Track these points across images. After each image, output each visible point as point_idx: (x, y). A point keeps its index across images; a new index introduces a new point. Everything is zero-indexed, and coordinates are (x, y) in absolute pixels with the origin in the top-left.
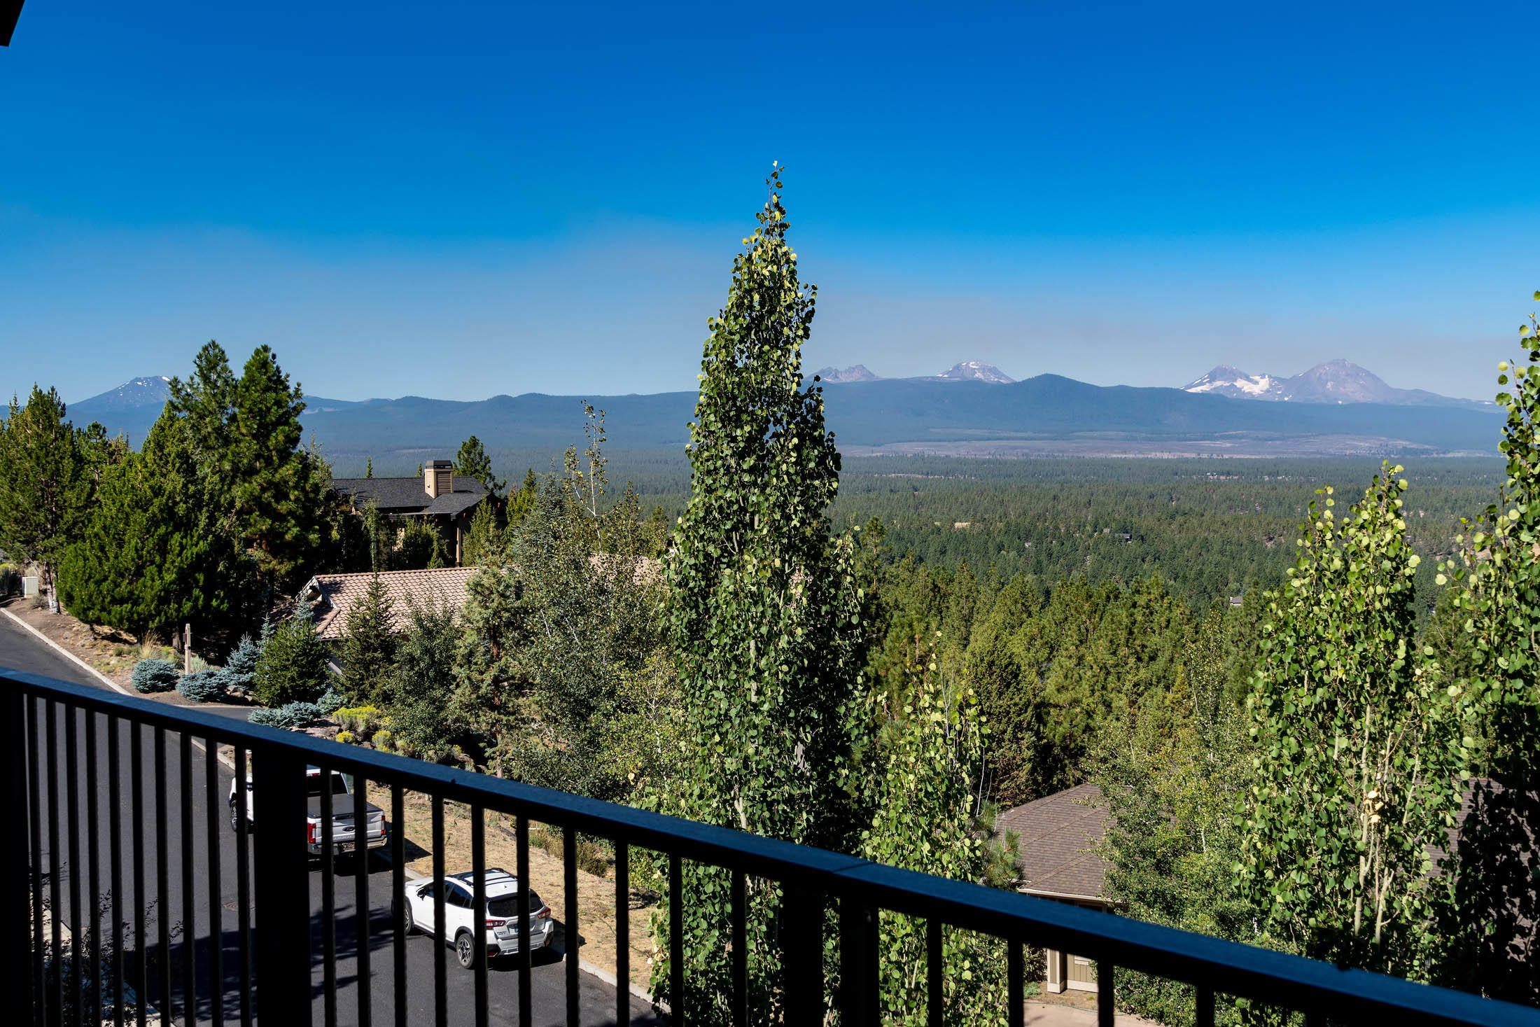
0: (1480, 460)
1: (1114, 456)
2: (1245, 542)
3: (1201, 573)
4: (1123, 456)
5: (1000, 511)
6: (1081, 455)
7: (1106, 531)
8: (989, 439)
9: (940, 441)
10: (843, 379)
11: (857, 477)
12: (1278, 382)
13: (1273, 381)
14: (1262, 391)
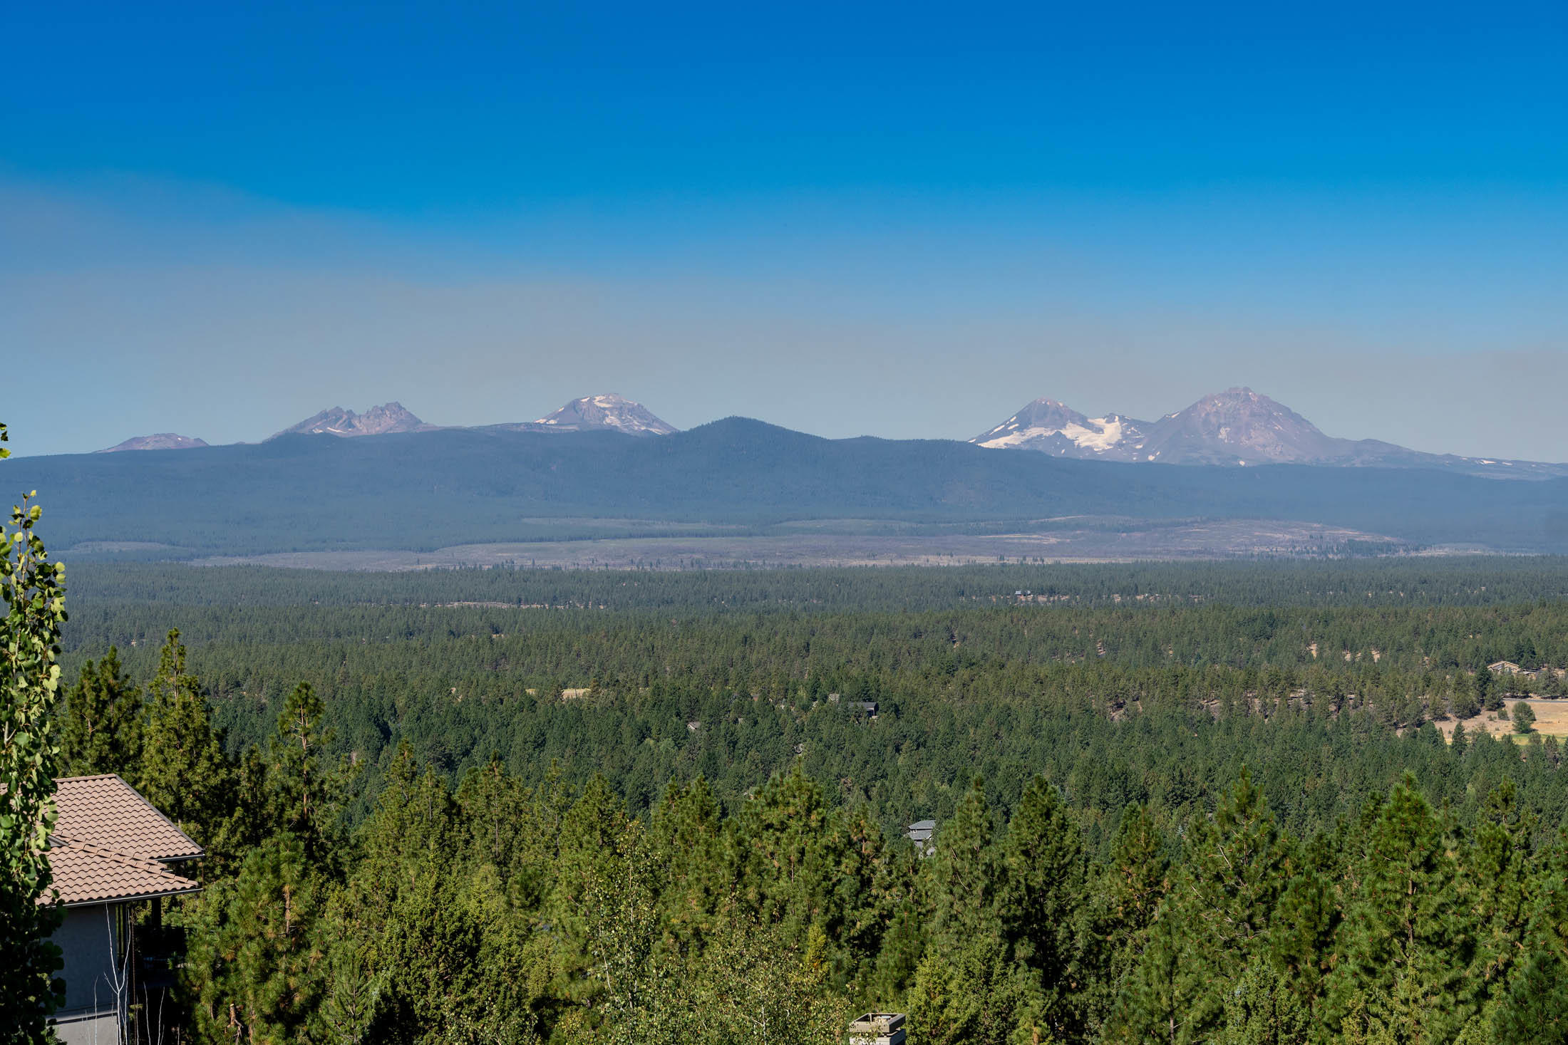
0: (1474, 562)
1: (855, 563)
2: (1076, 712)
3: (993, 769)
4: (871, 563)
5: (648, 665)
6: (795, 562)
7: (834, 697)
8: (631, 536)
9: (541, 540)
10: (363, 428)
11: (388, 609)
12: (1136, 428)
13: (1128, 427)
14: (1109, 444)
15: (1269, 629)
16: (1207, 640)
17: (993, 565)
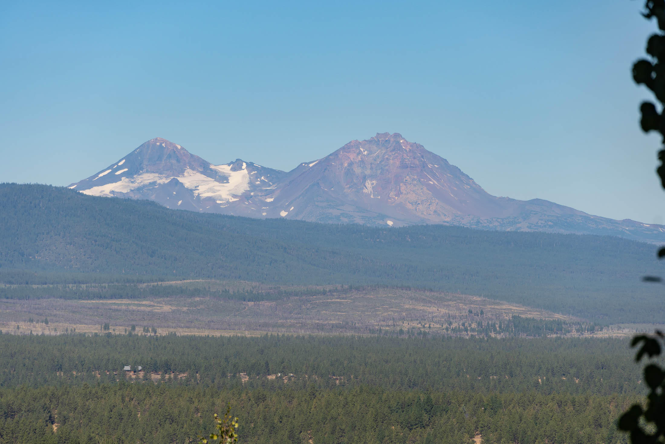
12: (267, 178)
13: (257, 177)
14: (234, 196)
15: (426, 417)
16: (353, 428)
17: (96, 335)
